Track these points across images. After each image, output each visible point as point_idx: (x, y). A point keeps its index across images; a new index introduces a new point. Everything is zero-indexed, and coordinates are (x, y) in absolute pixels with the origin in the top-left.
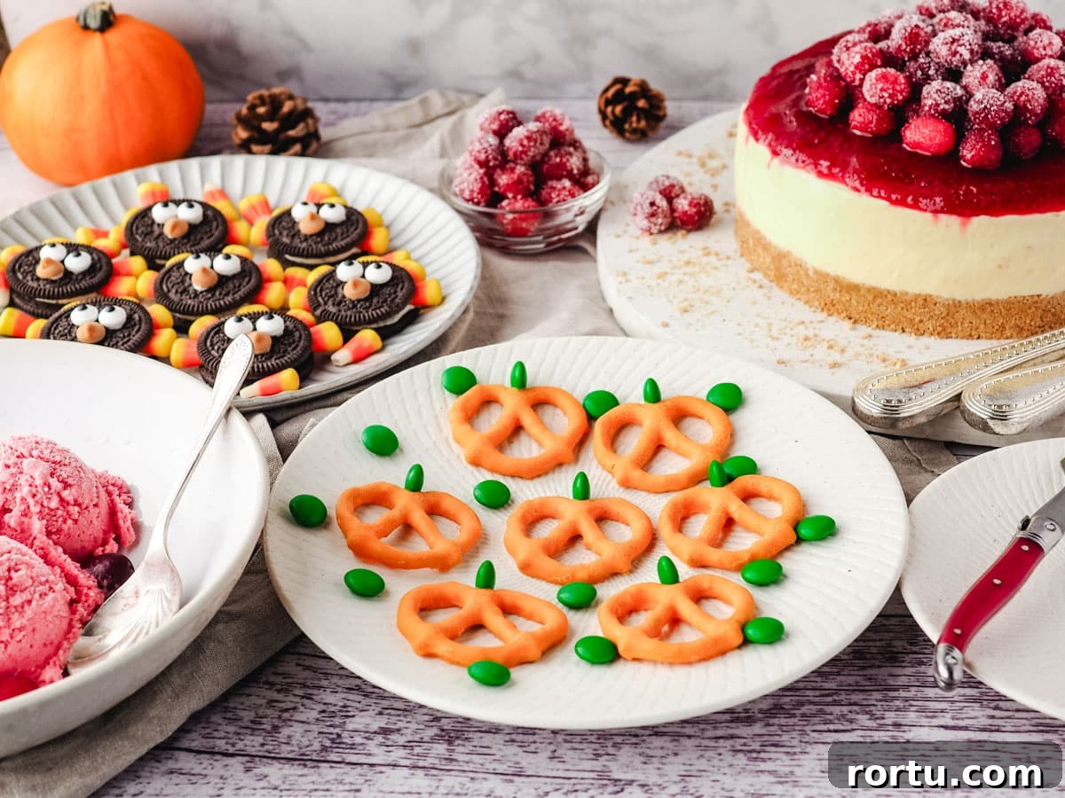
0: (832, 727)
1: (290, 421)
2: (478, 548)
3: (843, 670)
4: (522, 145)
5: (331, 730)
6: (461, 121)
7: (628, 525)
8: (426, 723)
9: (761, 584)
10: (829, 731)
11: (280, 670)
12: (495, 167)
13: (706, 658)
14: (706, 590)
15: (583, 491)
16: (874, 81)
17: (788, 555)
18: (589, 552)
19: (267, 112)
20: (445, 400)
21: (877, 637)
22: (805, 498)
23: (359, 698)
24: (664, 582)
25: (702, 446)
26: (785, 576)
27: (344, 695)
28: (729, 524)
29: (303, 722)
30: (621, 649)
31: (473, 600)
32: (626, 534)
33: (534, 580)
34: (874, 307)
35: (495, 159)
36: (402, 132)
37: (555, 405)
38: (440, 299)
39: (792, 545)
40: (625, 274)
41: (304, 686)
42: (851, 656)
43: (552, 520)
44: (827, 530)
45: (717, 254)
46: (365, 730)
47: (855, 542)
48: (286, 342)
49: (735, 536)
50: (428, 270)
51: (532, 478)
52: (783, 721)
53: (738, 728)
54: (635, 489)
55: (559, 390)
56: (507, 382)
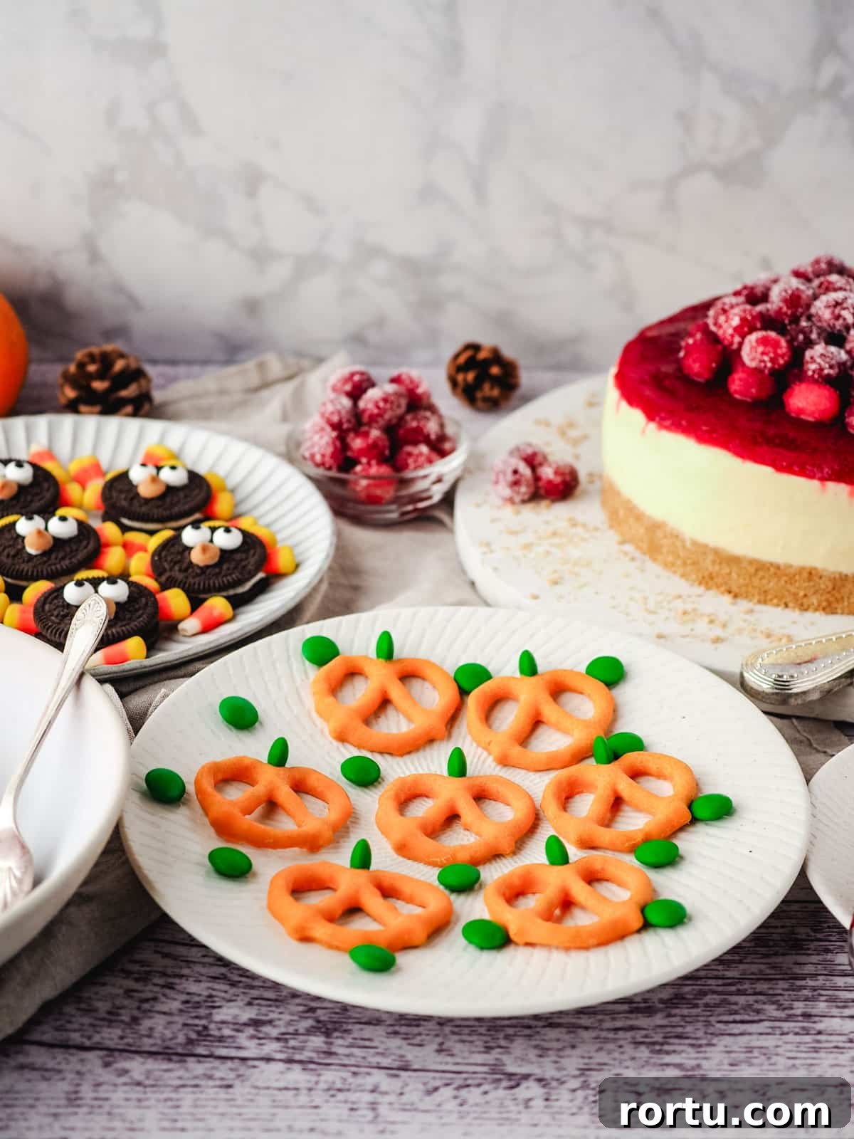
0: (738, 1018)
1: (139, 692)
2: (348, 828)
3: (745, 958)
4: (378, 407)
5: (197, 1021)
6: (302, 385)
7: (508, 804)
8: (301, 1014)
9: (657, 866)
10: (735, 1022)
11: (138, 957)
12: (348, 430)
13: (604, 943)
14: (598, 872)
15: (459, 767)
16: (754, 344)
17: (682, 835)
18: (467, 833)
19: (98, 371)
20: (306, 672)
21: (779, 923)
22: (698, 777)
23: (226, 987)
24: (553, 863)
25: (585, 721)
26: (682, 858)
27: (210, 985)
28: (617, 803)
29: (164, 1013)
30: (512, 933)
31: (349, 881)
32: (506, 814)
33: (410, 862)
34: (756, 581)
35: (349, 421)
36: (238, 397)
37: (423, 679)
38: (294, 565)
39: (687, 824)
40: (488, 545)
41: (164, 974)
42: (753, 944)
43: (426, 799)
44: (723, 810)
45: (584, 526)
46: (234, 1021)
47: (754, 822)
48: (131, 609)
49: (623, 816)
50: (279, 537)
51: (402, 755)
52: (685, 1012)
53: (637, 1018)
54: (513, 766)
55: (428, 662)
56: (372, 653)
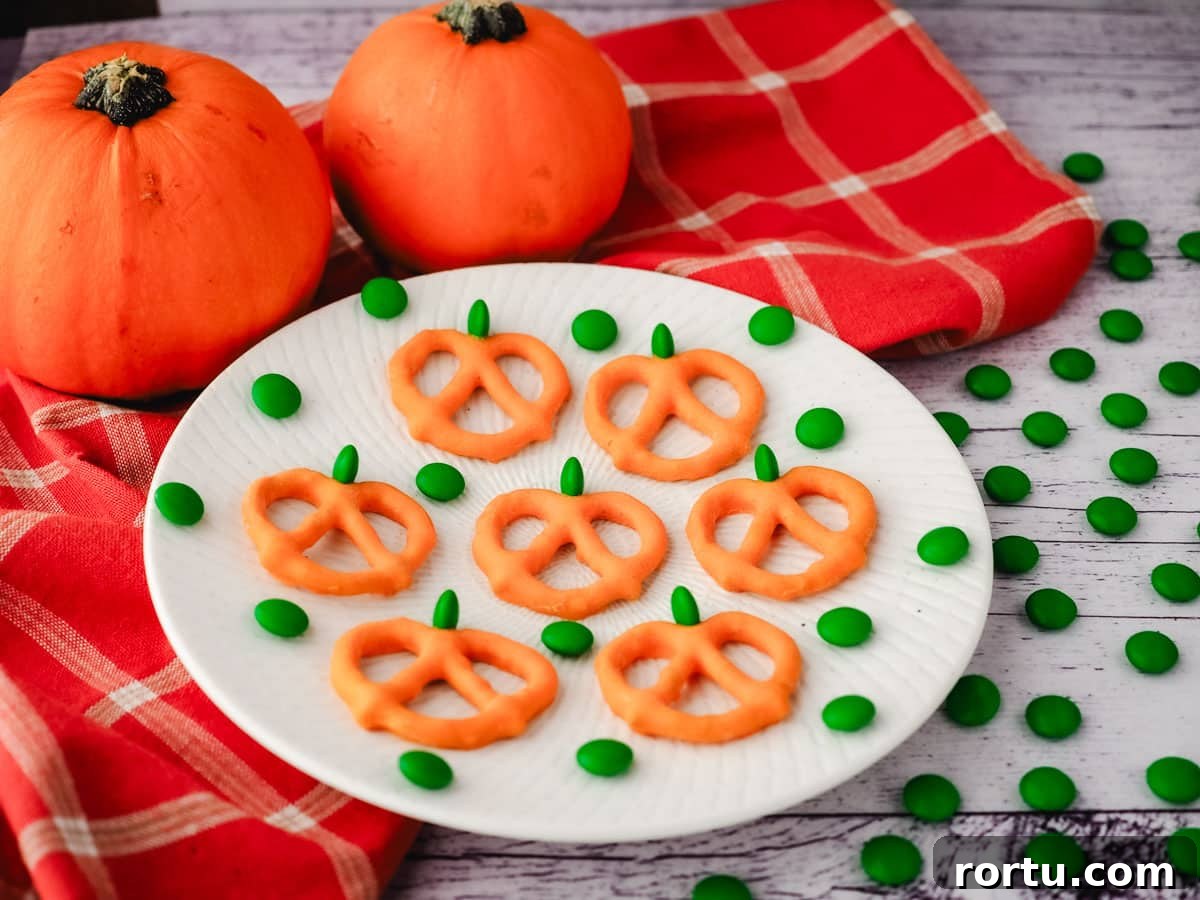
13: (741, 736)
14: (734, 631)
15: (575, 483)
18: (584, 568)
24: (680, 622)
28: (778, 532)
31: (431, 646)
32: (629, 543)
33: (512, 607)
37: (524, 359)
51: (497, 461)
54: (638, 474)
55: (528, 338)
56: (463, 326)
